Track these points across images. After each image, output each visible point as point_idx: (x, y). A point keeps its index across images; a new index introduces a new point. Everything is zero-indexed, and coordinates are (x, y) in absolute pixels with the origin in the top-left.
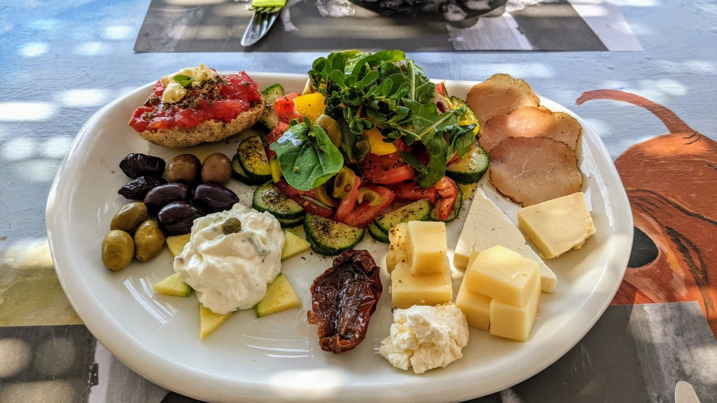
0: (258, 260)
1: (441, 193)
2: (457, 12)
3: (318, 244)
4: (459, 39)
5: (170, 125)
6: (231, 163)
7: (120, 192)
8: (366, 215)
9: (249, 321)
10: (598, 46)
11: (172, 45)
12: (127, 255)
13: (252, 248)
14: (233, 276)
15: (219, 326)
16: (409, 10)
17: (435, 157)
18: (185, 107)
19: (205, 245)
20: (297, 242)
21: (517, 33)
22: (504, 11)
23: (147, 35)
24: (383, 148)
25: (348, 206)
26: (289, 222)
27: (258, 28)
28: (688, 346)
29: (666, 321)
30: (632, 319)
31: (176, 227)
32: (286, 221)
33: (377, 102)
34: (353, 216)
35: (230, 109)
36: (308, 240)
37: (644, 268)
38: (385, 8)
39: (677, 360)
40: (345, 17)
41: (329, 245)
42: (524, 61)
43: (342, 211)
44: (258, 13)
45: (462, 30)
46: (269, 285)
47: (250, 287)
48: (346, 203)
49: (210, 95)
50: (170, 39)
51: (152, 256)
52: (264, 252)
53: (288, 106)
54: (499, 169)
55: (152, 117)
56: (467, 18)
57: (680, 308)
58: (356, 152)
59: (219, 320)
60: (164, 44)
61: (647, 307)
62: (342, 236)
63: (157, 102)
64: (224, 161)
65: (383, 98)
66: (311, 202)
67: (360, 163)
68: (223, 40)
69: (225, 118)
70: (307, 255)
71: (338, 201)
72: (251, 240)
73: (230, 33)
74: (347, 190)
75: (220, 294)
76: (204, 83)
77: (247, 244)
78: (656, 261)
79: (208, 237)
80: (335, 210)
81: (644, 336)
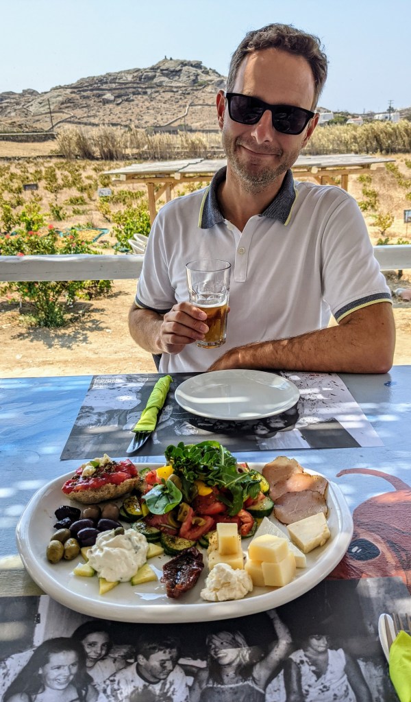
0: (133, 551)
1: (242, 520)
2: (264, 429)
3: (168, 548)
4: (263, 444)
5: (86, 487)
6: (119, 511)
7: (55, 527)
8: (198, 533)
9: (127, 587)
10: (356, 445)
11: (84, 455)
12: (60, 554)
13: (130, 543)
14: (119, 558)
15: (110, 590)
16: (233, 429)
17: (236, 497)
18: (95, 477)
19: (104, 543)
20: (156, 549)
21: (302, 440)
22: (294, 428)
23: (68, 450)
24: (205, 491)
25: (186, 527)
26: (151, 539)
27: (137, 444)
28: (392, 599)
29: (379, 587)
30: (359, 585)
31: (87, 541)
32: (150, 539)
33: (202, 466)
34: (189, 534)
35: (120, 477)
36: (162, 547)
37: (370, 561)
38: (217, 429)
39: (384, 606)
40: (192, 435)
41: (175, 548)
42: (305, 455)
43: (183, 530)
44: (137, 435)
45: (266, 439)
46: (139, 569)
47: (128, 565)
48: (185, 524)
49: (109, 470)
50: (83, 452)
51: (73, 558)
52: (137, 546)
53: (153, 477)
54: (280, 509)
55: (76, 484)
56: (269, 432)
57: (390, 580)
58: (190, 493)
59: (111, 585)
60: (79, 455)
61: (368, 580)
62: (183, 545)
63: (78, 477)
64: (115, 507)
65: (205, 463)
66: (165, 527)
67: (194, 500)
68: (115, 451)
69: (117, 482)
70: (162, 556)
71: (180, 524)
72: (130, 539)
73: (119, 447)
74: (185, 515)
75: (112, 569)
76: (106, 465)
77: (128, 541)
78: (377, 558)
79: (106, 539)
80: (178, 530)
81: (365, 593)
